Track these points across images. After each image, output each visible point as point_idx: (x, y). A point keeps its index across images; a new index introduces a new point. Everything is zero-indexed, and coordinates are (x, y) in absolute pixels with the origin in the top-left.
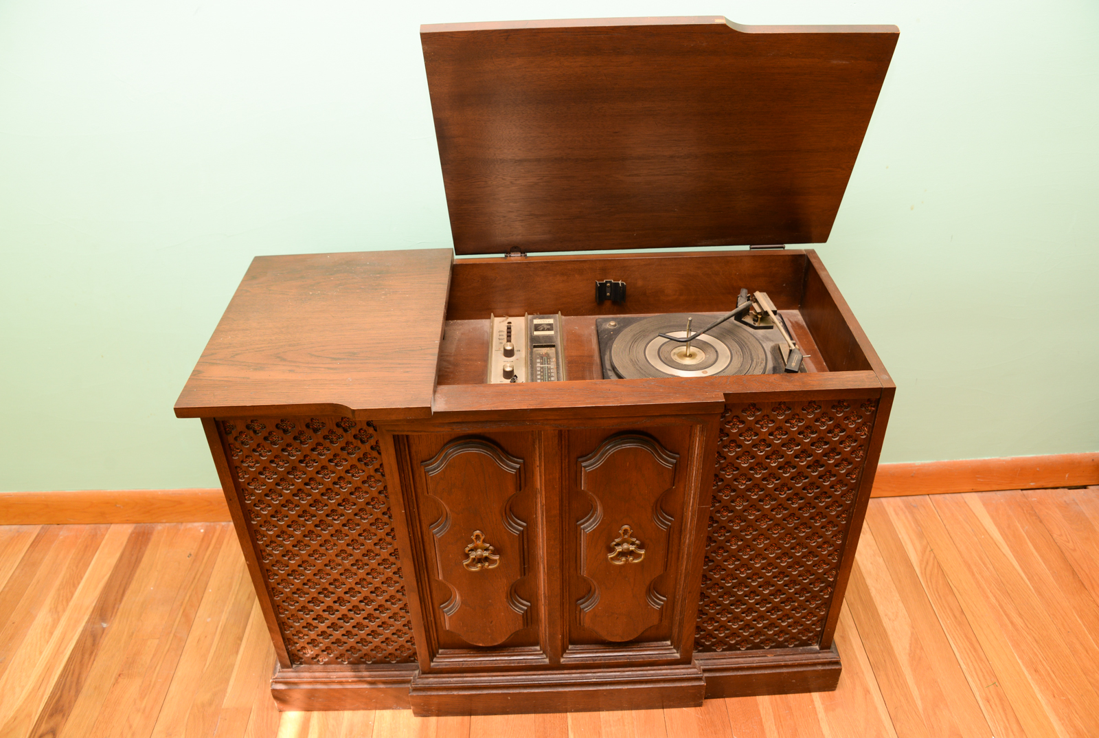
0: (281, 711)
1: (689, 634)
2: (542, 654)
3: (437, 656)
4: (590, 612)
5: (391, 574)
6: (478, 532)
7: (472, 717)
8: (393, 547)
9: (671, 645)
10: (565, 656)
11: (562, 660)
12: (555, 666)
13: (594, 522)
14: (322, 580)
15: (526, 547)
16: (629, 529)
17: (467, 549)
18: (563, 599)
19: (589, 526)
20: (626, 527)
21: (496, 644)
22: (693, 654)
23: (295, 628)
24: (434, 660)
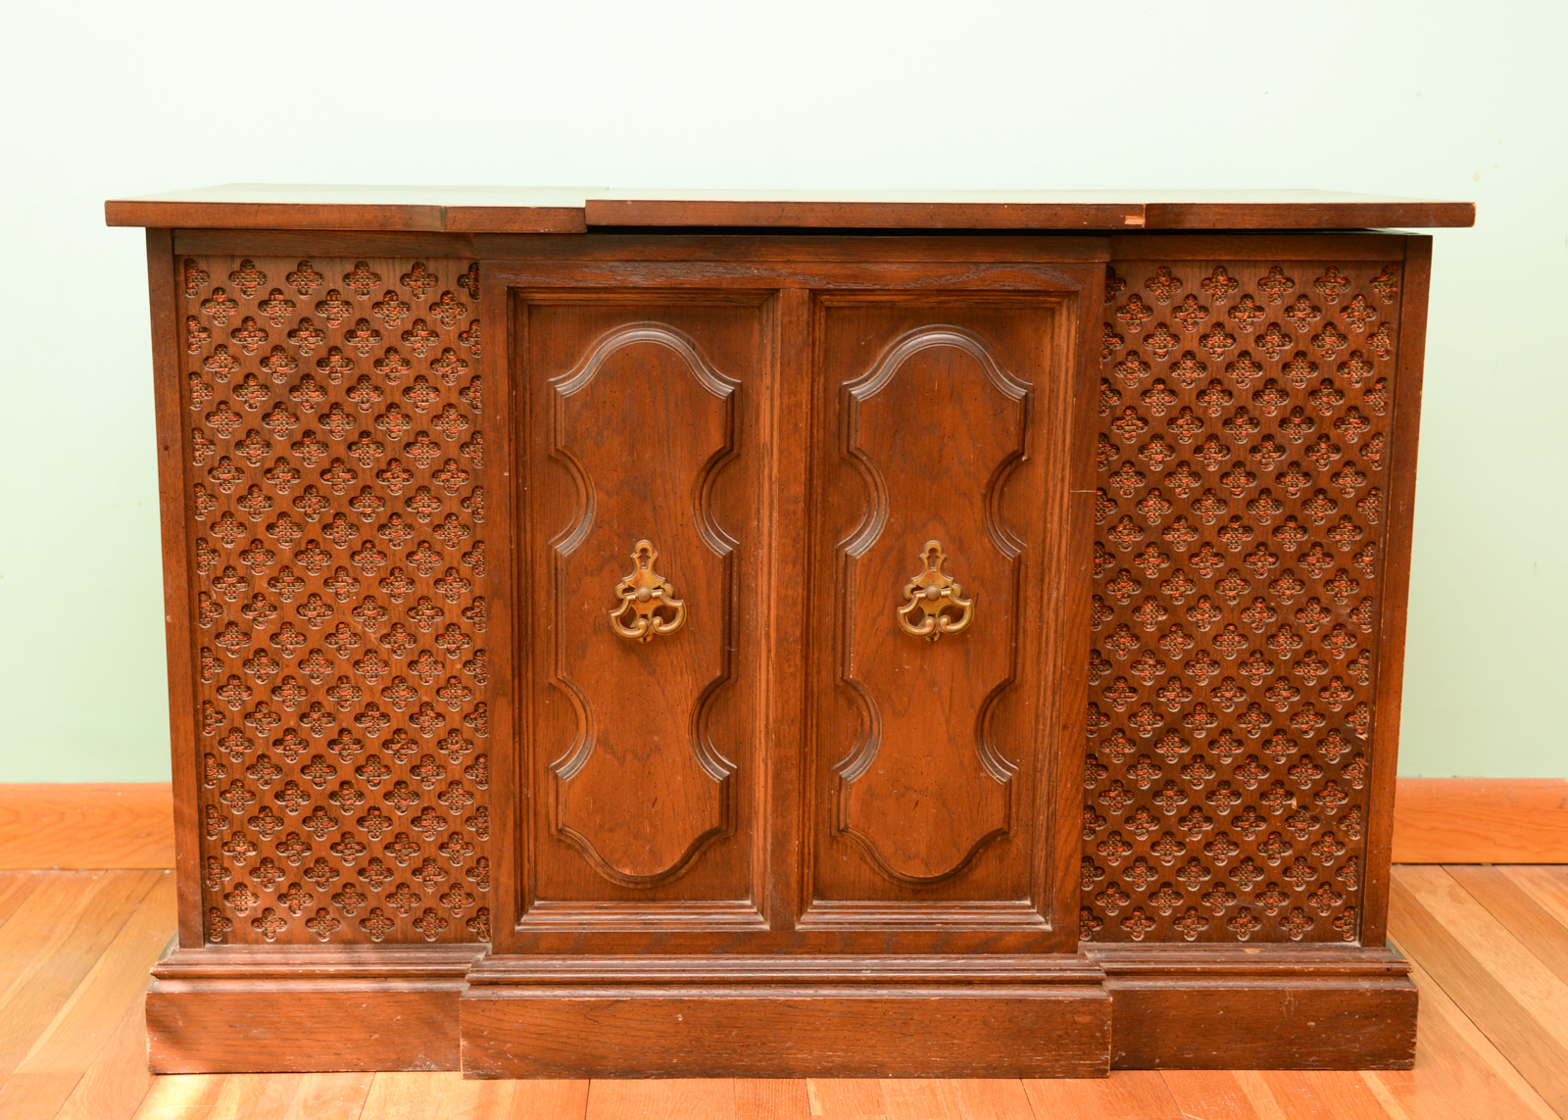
0: (158, 1073)
1: (1068, 878)
2: (756, 913)
3: (530, 911)
4: (860, 781)
5: (459, 666)
6: (644, 543)
7: (593, 1081)
8: (471, 592)
9: (1032, 907)
10: (804, 918)
11: (798, 927)
12: (783, 940)
13: (870, 535)
14: (313, 681)
15: (735, 599)
16: (939, 548)
17: (621, 587)
18: (805, 746)
19: (860, 545)
20: (933, 543)
21: (660, 871)
22: (1080, 943)
23: (231, 824)
24: (522, 920)
